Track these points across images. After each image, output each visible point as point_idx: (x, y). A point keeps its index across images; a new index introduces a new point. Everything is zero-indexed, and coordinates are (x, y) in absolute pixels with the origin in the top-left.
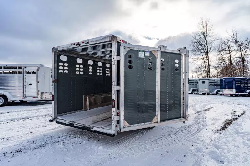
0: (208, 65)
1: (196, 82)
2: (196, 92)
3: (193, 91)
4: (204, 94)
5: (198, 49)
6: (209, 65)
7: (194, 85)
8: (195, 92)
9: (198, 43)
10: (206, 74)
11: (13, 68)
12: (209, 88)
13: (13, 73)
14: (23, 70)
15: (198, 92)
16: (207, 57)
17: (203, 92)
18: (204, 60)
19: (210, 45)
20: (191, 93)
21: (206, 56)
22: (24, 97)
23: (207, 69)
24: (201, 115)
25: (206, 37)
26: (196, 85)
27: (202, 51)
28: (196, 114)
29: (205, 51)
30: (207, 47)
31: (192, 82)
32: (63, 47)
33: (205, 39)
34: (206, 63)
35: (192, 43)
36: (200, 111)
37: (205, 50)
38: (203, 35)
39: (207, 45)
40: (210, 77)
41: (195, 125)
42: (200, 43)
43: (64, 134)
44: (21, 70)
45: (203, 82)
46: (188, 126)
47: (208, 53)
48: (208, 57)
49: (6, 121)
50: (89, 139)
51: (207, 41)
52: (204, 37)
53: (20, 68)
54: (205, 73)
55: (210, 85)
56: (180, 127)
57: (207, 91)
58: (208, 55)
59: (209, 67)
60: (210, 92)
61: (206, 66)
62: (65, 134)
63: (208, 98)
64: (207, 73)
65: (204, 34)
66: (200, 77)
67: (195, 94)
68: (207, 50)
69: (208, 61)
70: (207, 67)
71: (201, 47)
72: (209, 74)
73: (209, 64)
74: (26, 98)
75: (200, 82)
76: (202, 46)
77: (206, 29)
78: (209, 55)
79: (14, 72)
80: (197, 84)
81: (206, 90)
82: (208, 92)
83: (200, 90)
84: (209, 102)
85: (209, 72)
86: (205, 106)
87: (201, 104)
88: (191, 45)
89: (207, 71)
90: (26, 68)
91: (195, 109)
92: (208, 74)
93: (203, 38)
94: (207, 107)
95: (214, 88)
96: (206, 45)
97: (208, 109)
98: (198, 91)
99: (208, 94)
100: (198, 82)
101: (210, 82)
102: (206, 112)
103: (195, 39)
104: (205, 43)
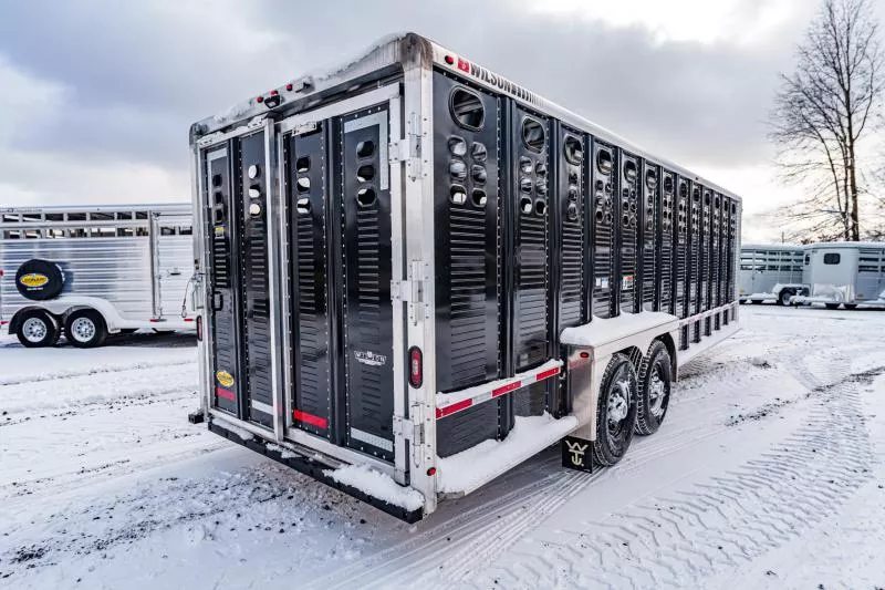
0: (850, 192)
1: (800, 257)
2: (797, 298)
3: (785, 293)
4: (832, 307)
5: (807, 126)
6: (855, 191)
7: (787, 268)
8: (792, 297)
9: (808, 102)
10: (840, 224)
11: (119, 218)
12: (856, 284)
13: (119, 235)
14: (151, 224)
15: (808, 299)
16: (846, 159)
17: (830, 300)
18: (834, 171)
19: (864, 105)
20: (774, 301)
21: (845, 154)
22: (157, 318)
23: (847, 204)
24: (836, 404)
25: (845, 76)
26: (798, 269)
27: (826, 133)
28: (810, 400)
29: (837, 134)
30: (849, 117)
31: (781, 257)
32: (224, 119)
33: (843, 86)
34: (842, 183)
35: (783, 105)
36: (826, 381)
37: (838, 129)
38: (829, 70)
39: (848, 106)
40: (856, 238)
41: (817, 456)
42: (819, 103)
43: (238, 476)
44: (144, 224)
45: (832, 259)
46: (781, 460)
47: (852, 141)
48: (852, 156)
49: (66, 405)
50: (327, 508)
51: (847, 93)
52: (836, 76)
53: (142, 215)
54: (839, 220)
55: (861, 268)
56: (744, 463)
57: (847, 293)
58: (851, 148)
59: (854, 198)
60: (861, 298)
61: (842, 194)
62: (243, 475)
63: (854, 323)
64: (846, 223)
65: (837, 66)
66: (814, 237)
67: (791, 304)
68: (850, 128)
69: (853, 172)
70: (847, 198)
71: (822, 118)
72: (855, 227)
73: (853, 185)
74: (163, 320)
75: (817, 259)
76: (825, 115)
77: (845, 41)
78: (855, 149)
79: (122, 232)
80: (805, 268)
81: (843, 288)
82: (853, 298)
83: (816, 288)
84: (861, 340)
85: (854, 216)
86: (848, 360)
87: (828, 352)
88: (779, 113)
89: (844, 214)
90: (158, 215)
91: (805, 376)
92: (850, 224)
93: (832, 81)
94: (860, 366)
95: (880, 282)
96: (842, 109)
97: (866, 377)
98: (806, 292)
99: (850, 307)
100: (807, 259)
101: (861, 259)
102: (860, 387)
103: (798, 86)
104: (839, 102)
